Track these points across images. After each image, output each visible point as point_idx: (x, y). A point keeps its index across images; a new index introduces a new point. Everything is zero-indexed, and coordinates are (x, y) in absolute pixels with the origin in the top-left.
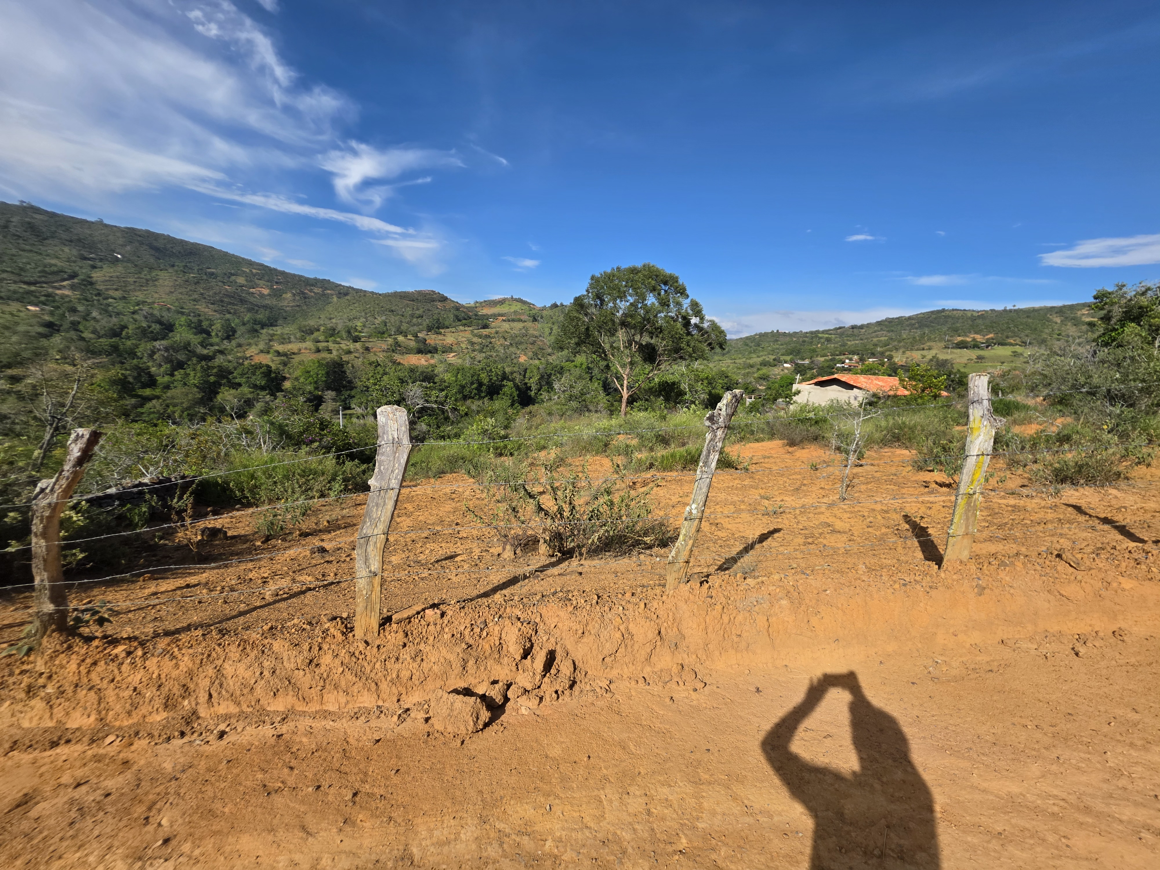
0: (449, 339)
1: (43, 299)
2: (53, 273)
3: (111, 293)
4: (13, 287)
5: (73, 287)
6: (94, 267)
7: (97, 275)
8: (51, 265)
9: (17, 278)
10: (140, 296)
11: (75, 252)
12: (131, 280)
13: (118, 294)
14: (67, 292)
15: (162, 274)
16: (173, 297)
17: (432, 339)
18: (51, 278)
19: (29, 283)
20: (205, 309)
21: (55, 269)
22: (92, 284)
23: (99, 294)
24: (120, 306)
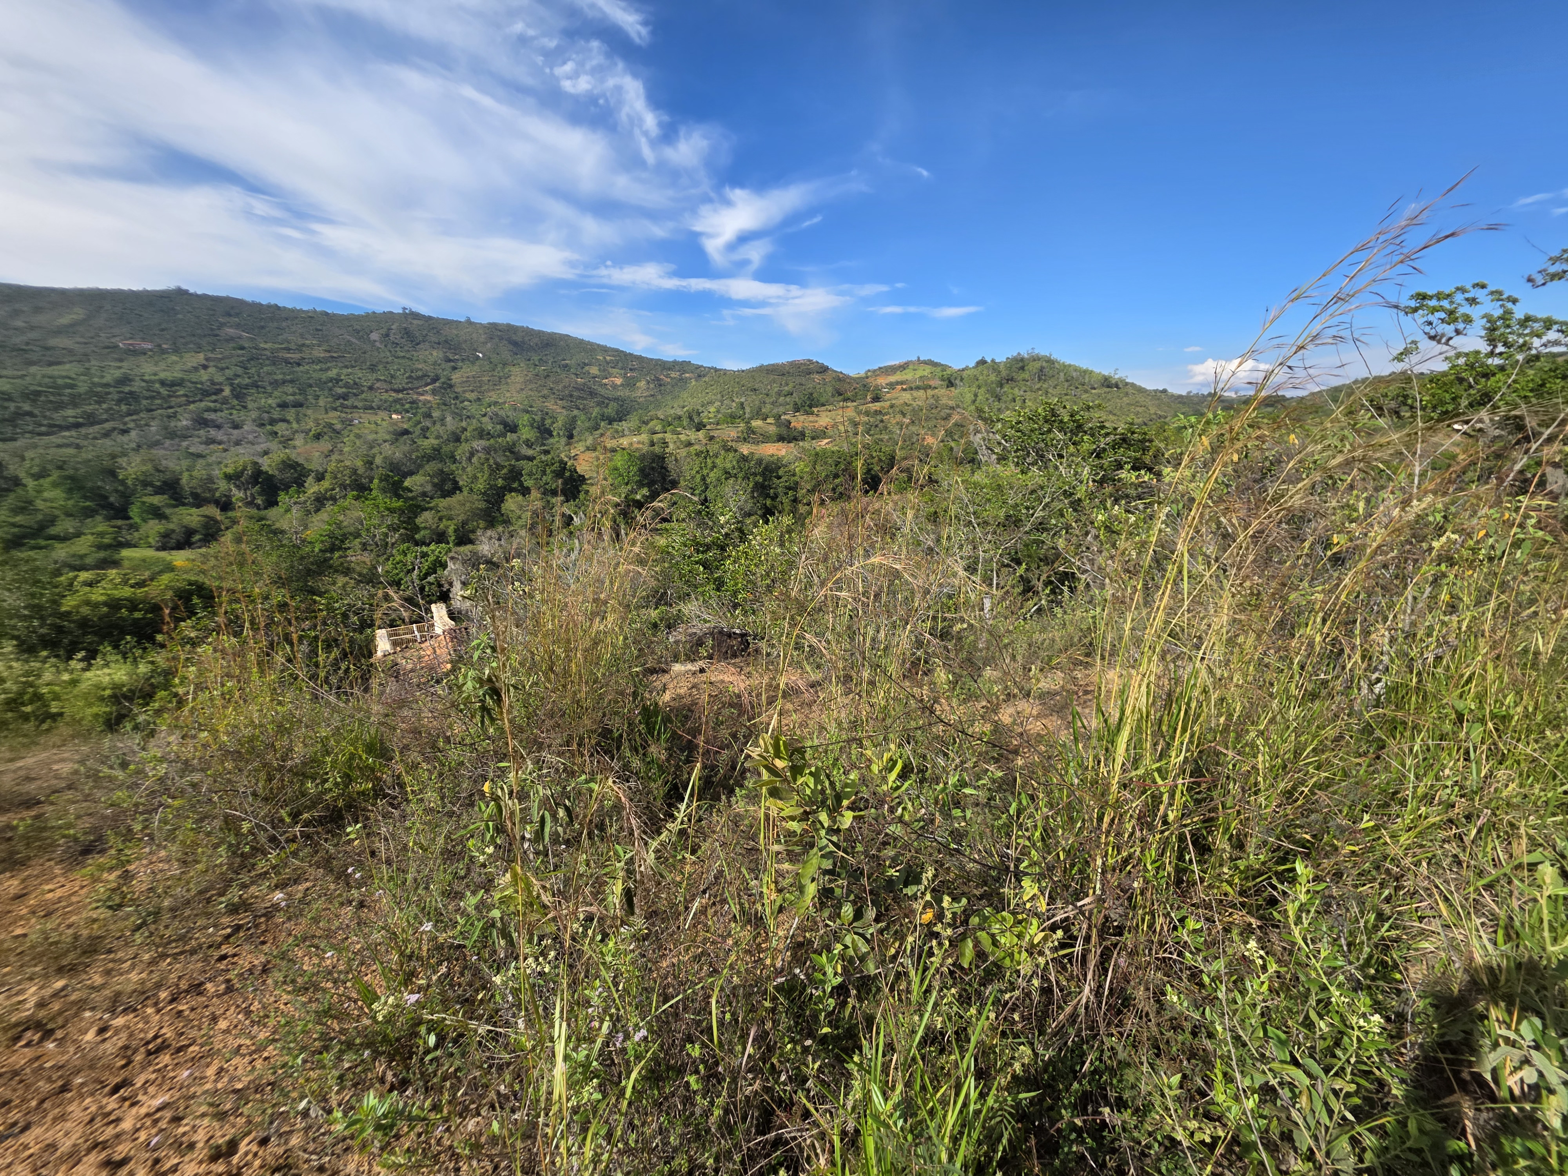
0: (823, 419)
1: (407, 406)
2: (418, 378)
3: (468, 395)
4: (385, 396)
5: (434, 392)
6: (454, 368)
7: (456, 377)
8: (417, 370)
9: (388, 387)
10: (493, 396)
11: (441, 355)
12: (485, 379)
13: (472, 396)
14: (429, 398)
15: (515, 370)
16: (523, 394)
17: (799, 421)
18: (416, 383)
19: (398, 391)
20: (551, 405)
21: (420, 373)
22: (451, 386)
23: (456, 398)
24: (473, 409)
